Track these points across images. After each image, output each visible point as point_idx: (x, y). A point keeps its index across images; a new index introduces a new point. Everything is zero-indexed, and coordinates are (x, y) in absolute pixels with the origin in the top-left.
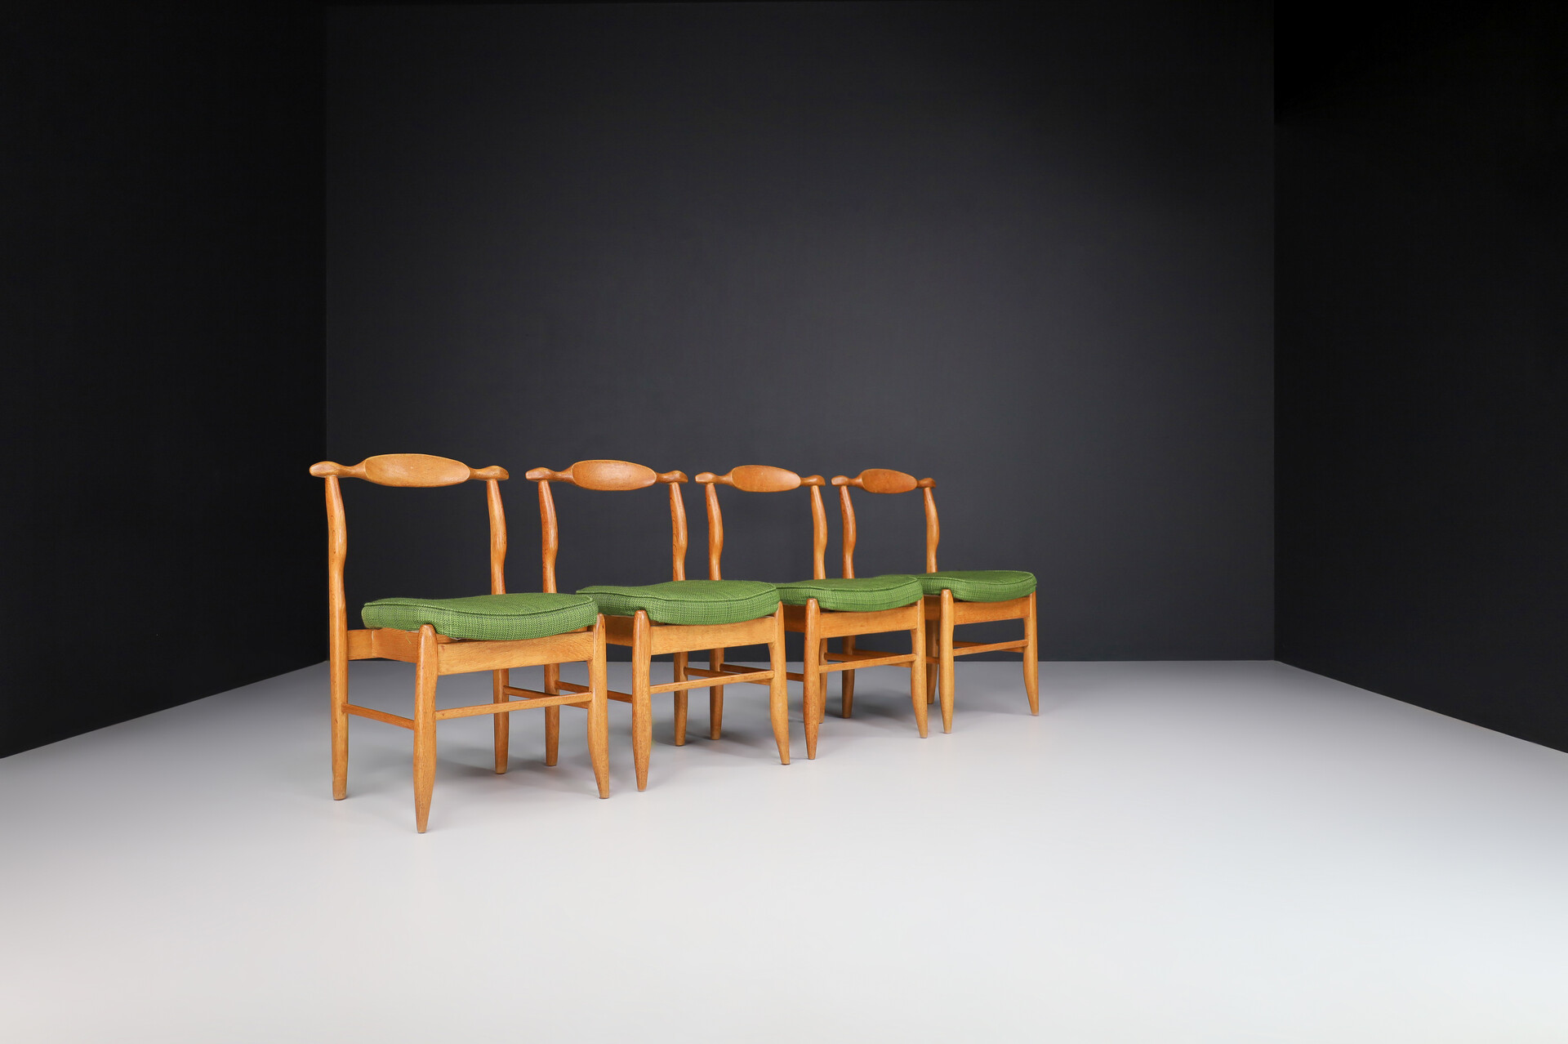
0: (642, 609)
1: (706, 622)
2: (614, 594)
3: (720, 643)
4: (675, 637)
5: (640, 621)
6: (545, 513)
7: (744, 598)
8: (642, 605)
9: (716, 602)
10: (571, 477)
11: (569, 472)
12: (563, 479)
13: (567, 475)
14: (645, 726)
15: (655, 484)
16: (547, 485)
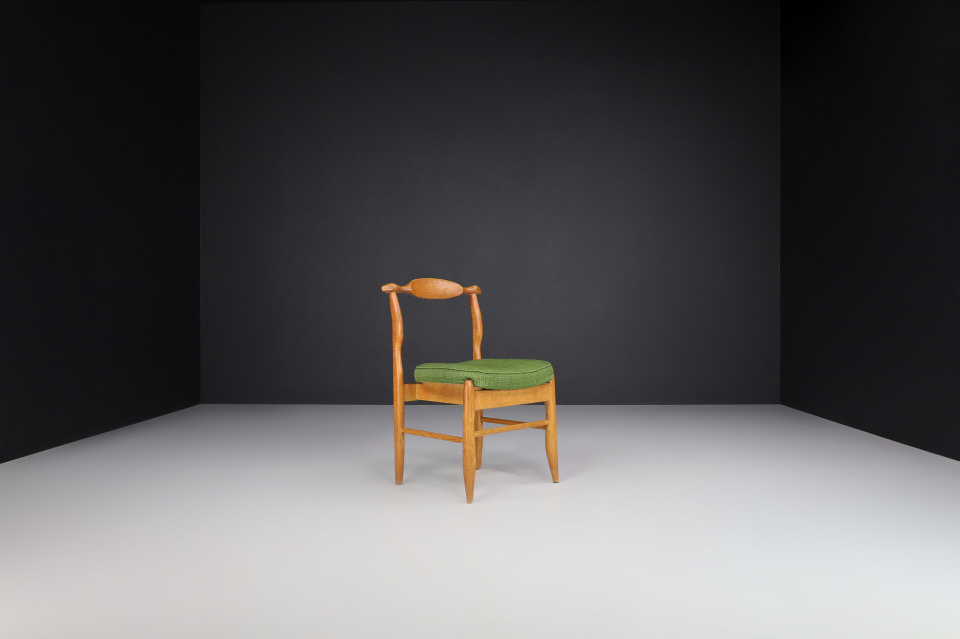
0: (469, 379)
1: (510, 387)
2: (448, 369)
3: (517, 402)
4: (490, 398)
5: (468, 388)
6: (394, 314)
7: (532, 371)
8: (469, 376)
9: (516, 374)
10: (410, 289)
11: (409, 287)
12: (405, 291)
13: (408, 288)
14: (472, 459)
15: (462, 294)
16: (395, 295)
